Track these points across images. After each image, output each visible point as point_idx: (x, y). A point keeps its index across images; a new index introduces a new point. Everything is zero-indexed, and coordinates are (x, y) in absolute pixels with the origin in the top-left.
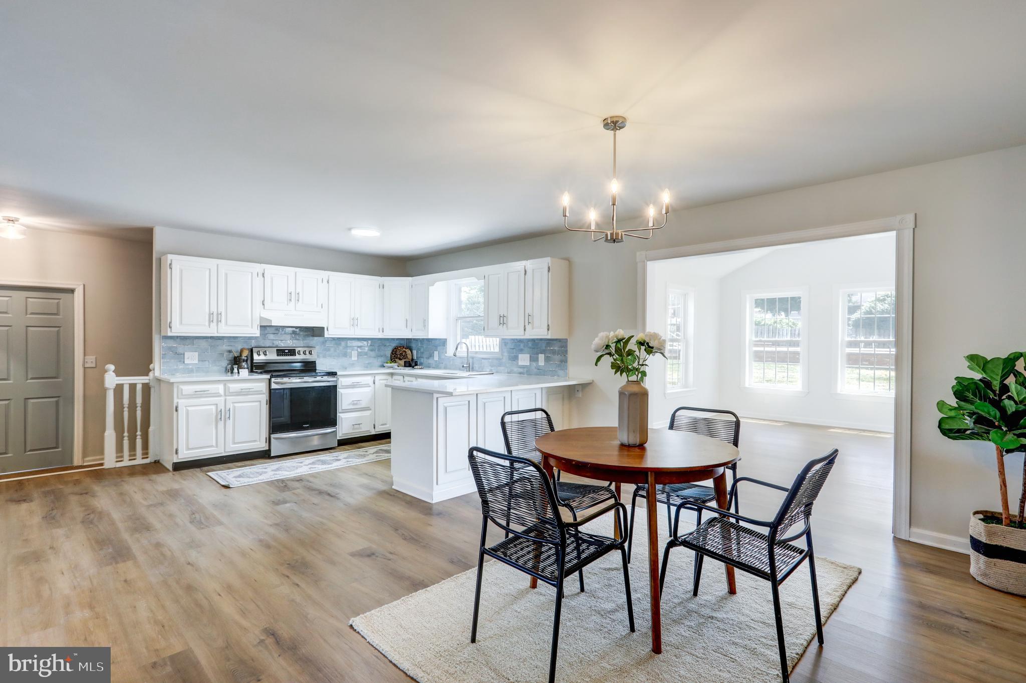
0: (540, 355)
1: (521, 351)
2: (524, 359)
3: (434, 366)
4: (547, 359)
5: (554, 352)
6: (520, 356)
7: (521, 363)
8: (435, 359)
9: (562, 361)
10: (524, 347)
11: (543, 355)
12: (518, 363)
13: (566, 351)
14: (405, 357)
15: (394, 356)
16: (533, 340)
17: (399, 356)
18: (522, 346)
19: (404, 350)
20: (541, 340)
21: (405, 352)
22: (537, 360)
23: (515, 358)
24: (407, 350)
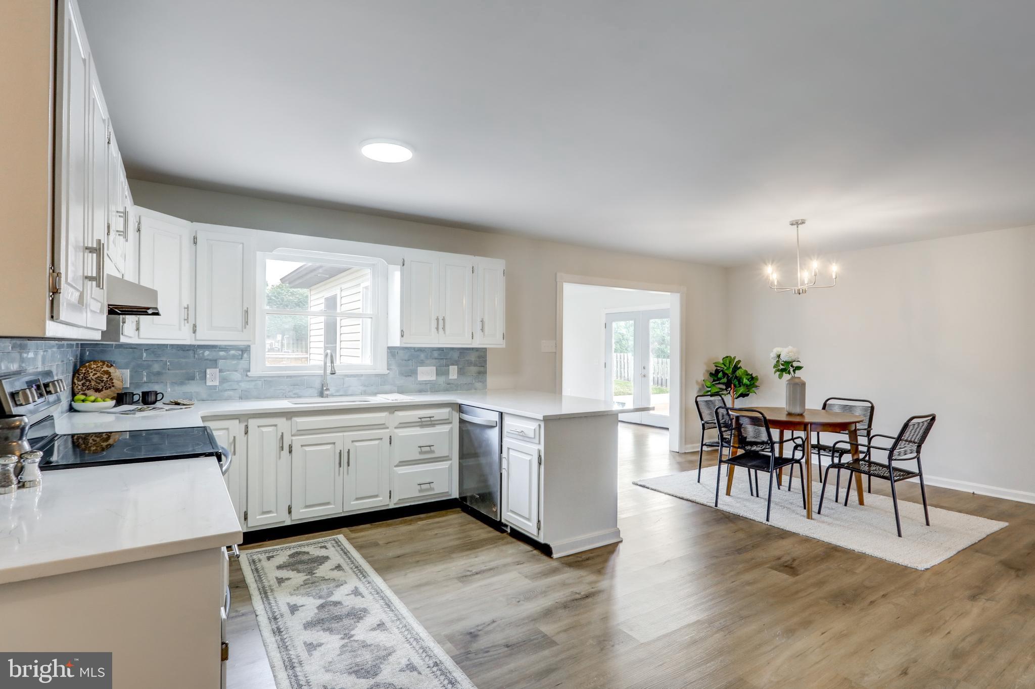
0: (451, 367)
1: (422, 363)
2: (427, 373)
3: (204, 396)
4: (461, 372)
5: (470, 363)
6: (420, 369)
7: (421, 378)
8: (209, 383)
9: (479, 373)
10: (427, 358)
11: (456, 367)
12: (417, 378)
13: (485, 361)
14: (109, 384)
15: (83, 385)
16: (441, 350)
17: (93, 383)
18: (422, 356)
19: (105, 368)
20: (452, 349)
21: (108, 373)
22: (447, 373)
23: (413, 373)
24: (111, 370)
